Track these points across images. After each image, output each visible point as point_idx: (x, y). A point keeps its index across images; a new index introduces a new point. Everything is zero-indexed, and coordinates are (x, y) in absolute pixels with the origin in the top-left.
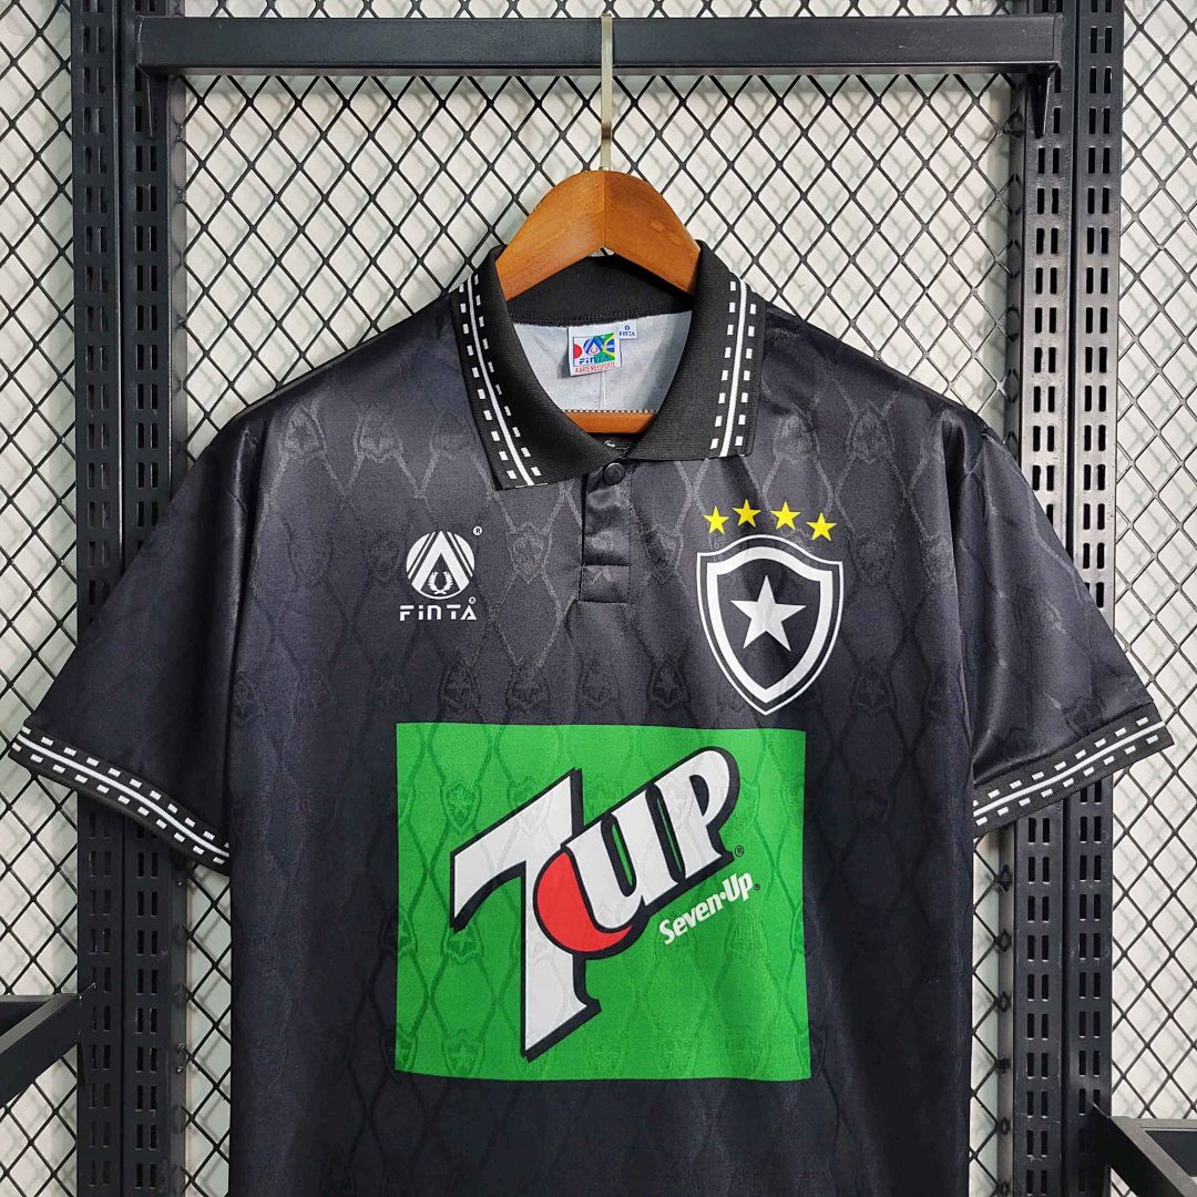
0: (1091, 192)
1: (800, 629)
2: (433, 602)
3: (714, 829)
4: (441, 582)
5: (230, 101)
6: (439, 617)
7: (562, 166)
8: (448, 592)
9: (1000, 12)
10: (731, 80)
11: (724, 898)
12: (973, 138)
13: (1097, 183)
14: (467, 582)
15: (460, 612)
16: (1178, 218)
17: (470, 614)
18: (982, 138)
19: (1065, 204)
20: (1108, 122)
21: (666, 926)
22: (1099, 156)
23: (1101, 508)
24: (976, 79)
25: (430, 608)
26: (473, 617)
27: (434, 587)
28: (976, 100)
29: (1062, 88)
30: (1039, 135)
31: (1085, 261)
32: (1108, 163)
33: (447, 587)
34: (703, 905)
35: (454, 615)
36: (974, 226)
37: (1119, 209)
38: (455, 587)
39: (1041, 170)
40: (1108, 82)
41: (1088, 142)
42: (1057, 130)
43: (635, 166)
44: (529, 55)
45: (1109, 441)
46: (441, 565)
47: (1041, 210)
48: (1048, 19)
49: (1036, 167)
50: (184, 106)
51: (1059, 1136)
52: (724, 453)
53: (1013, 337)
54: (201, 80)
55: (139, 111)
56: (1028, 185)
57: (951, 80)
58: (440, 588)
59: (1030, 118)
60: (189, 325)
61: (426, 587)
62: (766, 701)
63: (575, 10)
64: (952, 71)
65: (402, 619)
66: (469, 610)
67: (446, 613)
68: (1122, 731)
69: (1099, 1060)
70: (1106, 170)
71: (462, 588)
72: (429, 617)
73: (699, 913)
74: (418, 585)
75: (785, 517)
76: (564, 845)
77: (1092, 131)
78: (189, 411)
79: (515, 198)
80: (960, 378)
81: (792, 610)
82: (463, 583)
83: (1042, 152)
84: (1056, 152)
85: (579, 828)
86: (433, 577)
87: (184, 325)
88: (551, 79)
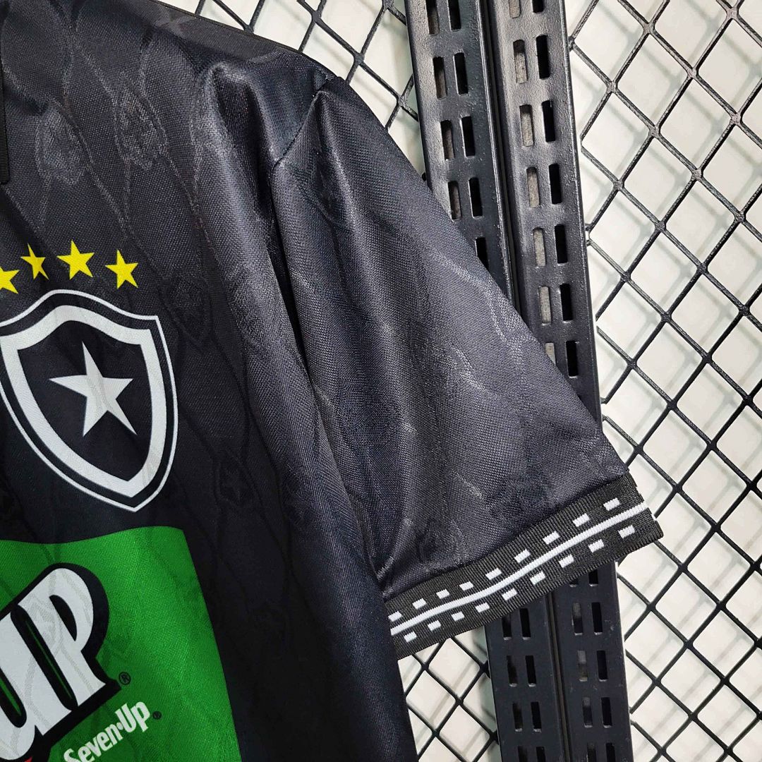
11: (121, 728)
21: (71, 755)
34: (103, 734)
62: (131, 496)
68: (584, 519)
73: (102, 743)
75: (77, 261)
81: (121, 384)
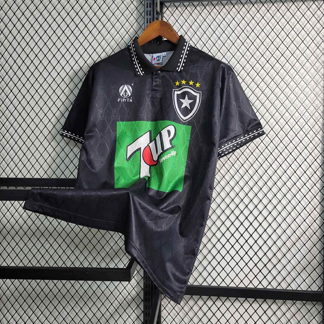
1: (192, 105)
2: (124, 98)
3: (171, 141)
4: (126, 94)
6: (125, 101)
8: (127, 96)
14: (131, 94)
15: (129, 100)
17: (131, 101)
25: (124, 99)
26: (132, 101)
27: (124, 95)
33: (127, 95)
34: (167, 156)
35: (128, 101)
38: (128, 95)
46: (126, 91)
52: (179, 71)
58: (125, 95)
61: (123, 95)
62: (184, 119)
65: (118, 101)
66: (131, 100)
67: (127, 100)
71: (130, 96)
72: (123, 101)
73: (166, 157)
74: (121, 95)
76: (148, 144)
81: (191, 101)
82: (130, 95)
85: (151, 141)
86: (124, 93)
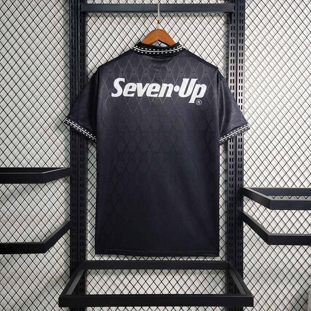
0: (240, 33)
5: (95, 18)
7: (151, 29)
9: (225, 3)
10: (180, 14)
12: (221, 24)
13: (241, 32)
16: (255, 38)
18: (222, 24)
19: (236, 35)
20: (243, 21)
22: (241, 27)
23: (242, 86)
24: (221, 14)
28: (221, 18)
29: (235, 16)
30: (231, 24)
31: (239, 45)
32: (243, 28)
36: (221, 39)
37: (244, 35)
39: (232, 29)
40: (243, 15)
41: (239, 25)
42: (234, 23)
43: (164, 29)
44: (146, 10)
45: (243, 75)
47: (232, 36)
48: (232, 4)
49: (231, 29)
50: (87, 19)
51: (235, 191)
53: (228, 58)
54: (90, 14)
55: (80, 19)
56: (230, 32)
57: (217, 14)
59: (230, 21)
60: (88, 56)
63: (154, 2)
64: (217, 13)
69: (242, 179)
70: (242, 29)
77: (240, 23)
78: (88, 71)
79: (143, 34)
80: (219, 65)
83: (232, 26)
84: (234, 26)
87: (87, 56)
88: (150, 14)
